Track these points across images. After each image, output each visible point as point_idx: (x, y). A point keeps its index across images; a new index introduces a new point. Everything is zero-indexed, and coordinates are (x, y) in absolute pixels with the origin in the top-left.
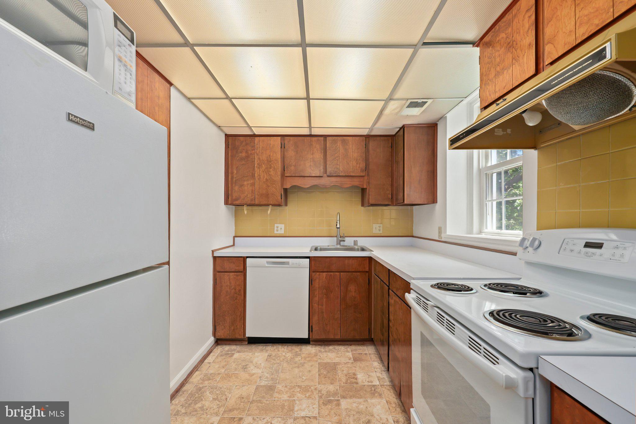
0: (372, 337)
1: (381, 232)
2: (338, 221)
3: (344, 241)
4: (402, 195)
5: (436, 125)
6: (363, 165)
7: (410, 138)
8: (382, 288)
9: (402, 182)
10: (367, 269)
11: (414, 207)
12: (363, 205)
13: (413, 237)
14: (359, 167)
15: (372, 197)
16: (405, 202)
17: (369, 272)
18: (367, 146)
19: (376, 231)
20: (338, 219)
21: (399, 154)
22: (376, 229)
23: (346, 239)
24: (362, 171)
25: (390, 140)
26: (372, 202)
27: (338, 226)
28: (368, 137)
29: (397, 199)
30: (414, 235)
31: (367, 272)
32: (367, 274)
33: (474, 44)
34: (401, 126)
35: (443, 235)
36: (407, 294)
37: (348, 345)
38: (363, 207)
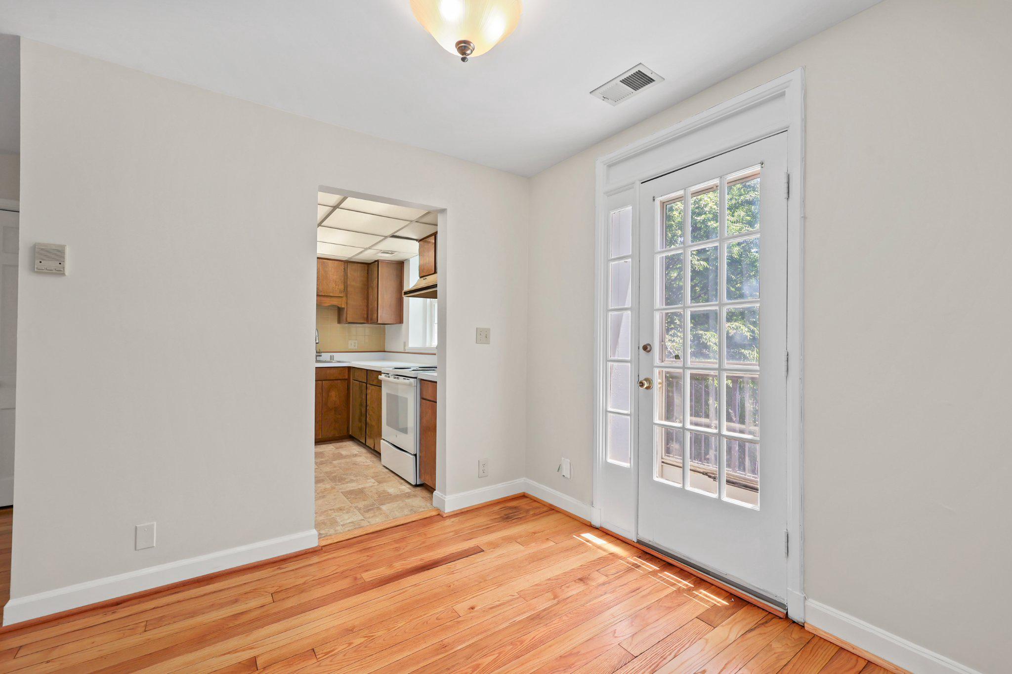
0: (350, 433)
1: (356, 347)
2: (317, 337)
3: (320, 356)
4: (376, 315)
5: (403, 263)
6: (342, 287)
7: (383, 271)
8: (361, 387)
9: (376, 306)
10: (347, 377)
11: (386, 325)
12: (339, 322)
13: (385, 351)
14: (338, 289)
15: (350, 314)
16: (379, 322)
17: (348, 380)
18: (345, 270)
19: (351, 347)
20: (317, 335)
21: (374, 282)
22: (352, 345)
23: (322, 354)
24: (341, 292)
25: (366, 267)
26: (349, 320)
27: (317, 342)
28: (347, 263)
29: (371, 319)
30: (386, 350)
31: (346, 379)
32: (347, 381)
33: (416, 240)
34: (376, 259)
35: (406, 348)
36: (379, 376)
37: (328, 443)
38: (339, 325)
